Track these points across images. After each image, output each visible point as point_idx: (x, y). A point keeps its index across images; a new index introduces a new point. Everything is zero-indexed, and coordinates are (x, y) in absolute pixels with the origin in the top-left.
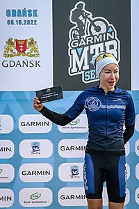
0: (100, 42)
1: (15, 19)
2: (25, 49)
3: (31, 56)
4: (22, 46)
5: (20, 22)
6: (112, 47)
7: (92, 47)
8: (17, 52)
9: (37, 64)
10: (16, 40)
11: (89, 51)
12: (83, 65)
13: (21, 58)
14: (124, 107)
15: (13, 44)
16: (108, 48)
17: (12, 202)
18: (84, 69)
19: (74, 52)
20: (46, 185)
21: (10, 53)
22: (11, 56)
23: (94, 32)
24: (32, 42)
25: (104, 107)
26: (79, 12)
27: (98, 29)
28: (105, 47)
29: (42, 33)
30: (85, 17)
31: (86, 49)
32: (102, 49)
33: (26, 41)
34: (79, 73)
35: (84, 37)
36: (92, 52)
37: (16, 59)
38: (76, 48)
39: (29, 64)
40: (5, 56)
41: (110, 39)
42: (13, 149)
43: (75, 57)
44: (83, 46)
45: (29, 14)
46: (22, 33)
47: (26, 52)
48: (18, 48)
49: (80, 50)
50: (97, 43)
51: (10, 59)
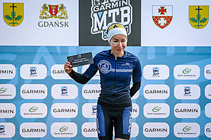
0: (116, 8)
2: (56, 12)
3: (61, 18)
7: (110, 12)
8: (50, 15)
9: (66, 25)
10: (50, 6)
11: (107, 15)
12: (103, 25)
13: (53, 20)
14: (131, 71)
15: (47, 8)
16: (123, 12)
17: (45, 133)
18: (103, 29)
19: (95, 15)
20: (72, 120)
21: (44, 16)
22: (46, 18)
24: (62, 7)
25: (113, 70)
28: (120, 12)
31: (105, 13)
32: (118, 14)
33: (57, 6)
34: (99, 32)
35: (104, 3)
36: (110, 16)
37: (49, 20)
38: (97, 12)
39: (60, 25)
40: (41, 18)
41: (125, 5)
42: (46, 92)
44: (103, 11)
47: (57, 15)
48: (51, 12)
49: (100, 14)
50: (114, 8)
51: (44, 20)
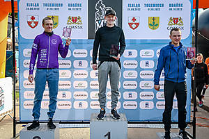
1: (72, 8)
3: (79, 24)
4: (74, 20)
5: (74, 9)
8: (72, 22)
10: (72, 17)
11: (104, 22)
13: (74, 25)
15: (71, 19)
19: (97, 22)
21: (69, 23)
24: (79, 18)
26: (100, 5)
29: (84, 14)
30: (102, 7)
33: (76, 17)
37: (72, 25)
39: (78, 28)
40: (67, 24)
43: (98, 24)
45: (77, 6)
46: (75, 14)
47: (76, 22)
49: (100, 21)
51: (69, 25)
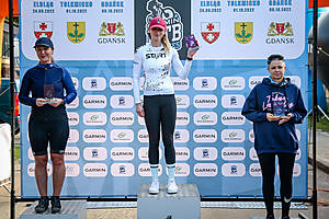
3: (119, 35)
4: (112, 28)
5: (111, 11)
6: (177, 28)
8: (108, 32)
9: (123, 41)
10: (108, 24)
16: (174, 29)
21: (103, 33)
22: (105, 35)
23: (164, 17)
24: (120, 25)
26: (153, 3)
27: (167, 15)
28: (172, 29)
30: (158, 7)
33: (115, 24)
41: (176, 23)
45: (117, 6)
47: (115, 32)
